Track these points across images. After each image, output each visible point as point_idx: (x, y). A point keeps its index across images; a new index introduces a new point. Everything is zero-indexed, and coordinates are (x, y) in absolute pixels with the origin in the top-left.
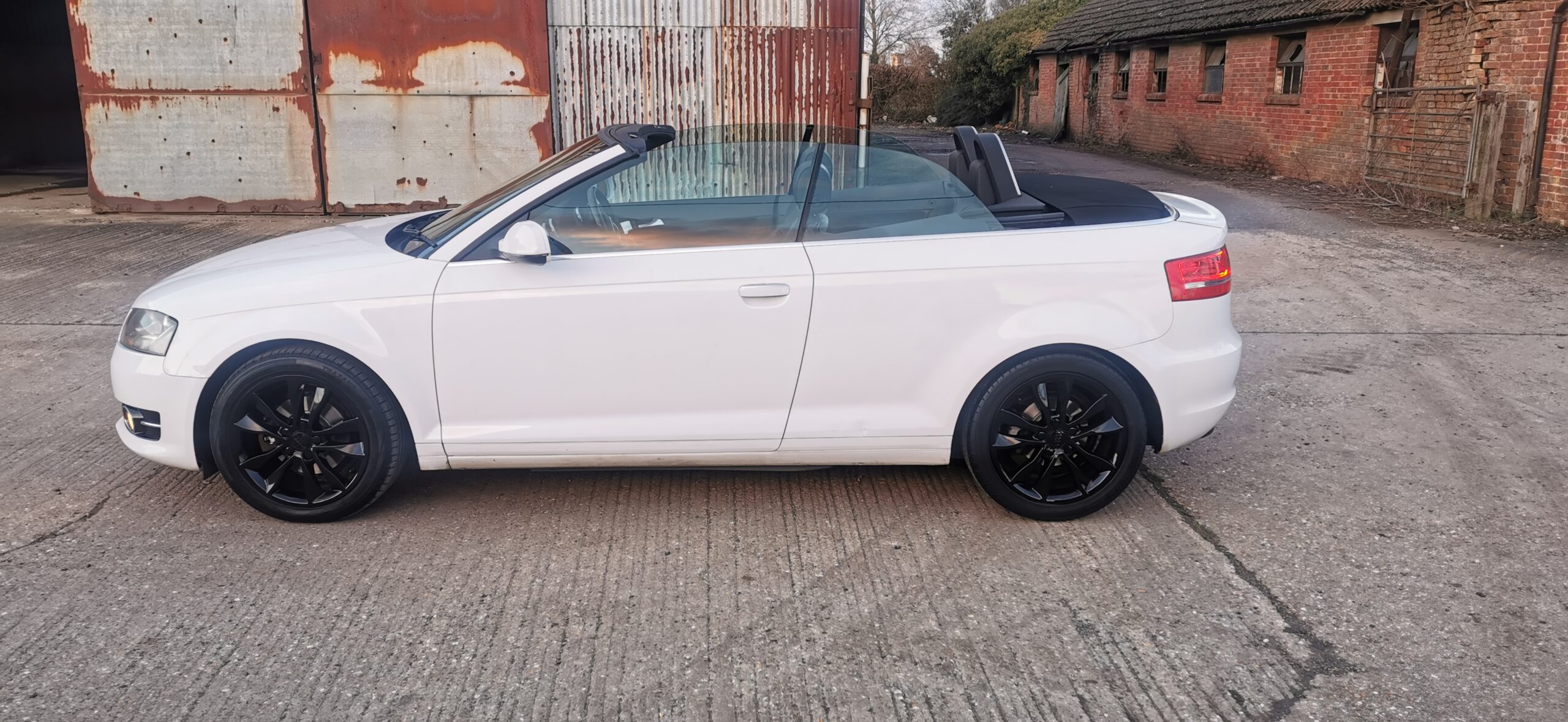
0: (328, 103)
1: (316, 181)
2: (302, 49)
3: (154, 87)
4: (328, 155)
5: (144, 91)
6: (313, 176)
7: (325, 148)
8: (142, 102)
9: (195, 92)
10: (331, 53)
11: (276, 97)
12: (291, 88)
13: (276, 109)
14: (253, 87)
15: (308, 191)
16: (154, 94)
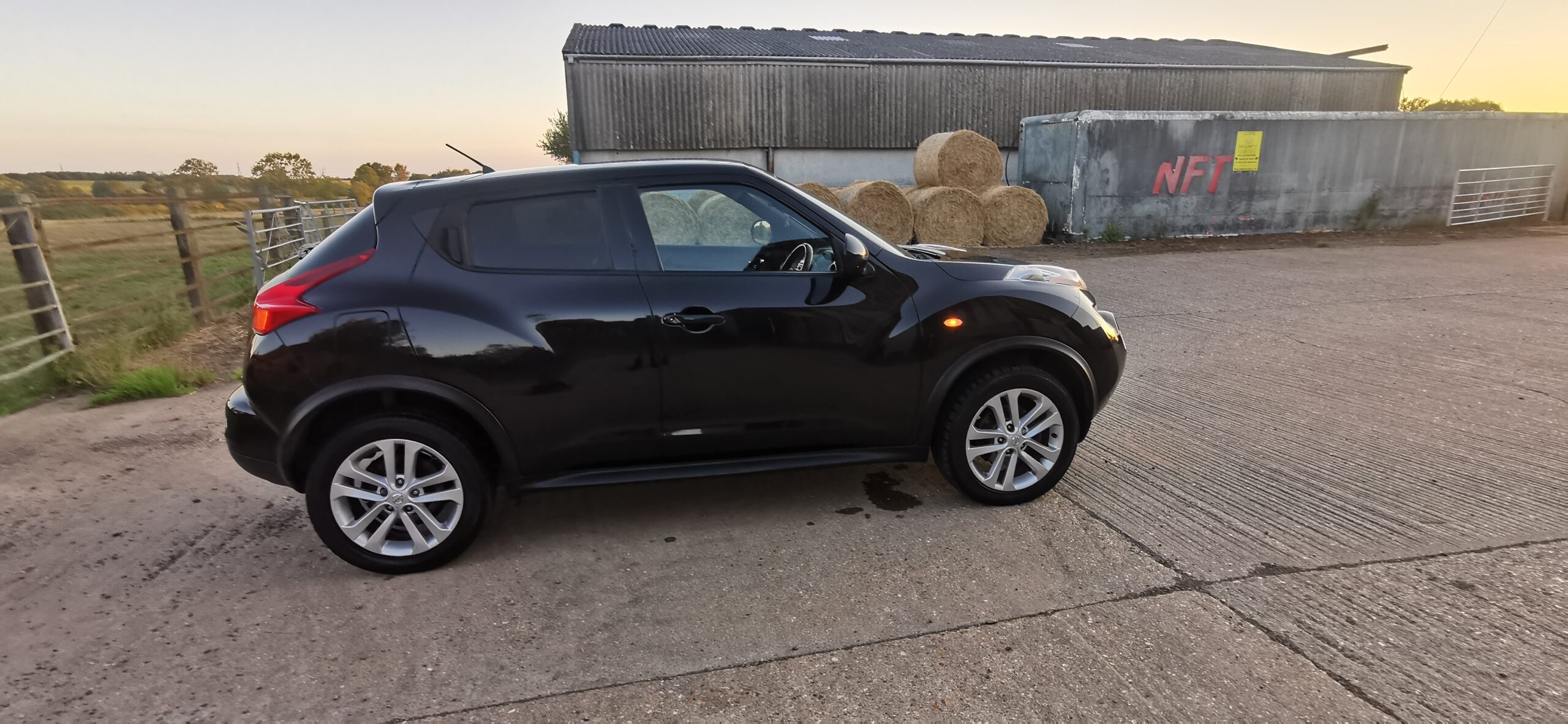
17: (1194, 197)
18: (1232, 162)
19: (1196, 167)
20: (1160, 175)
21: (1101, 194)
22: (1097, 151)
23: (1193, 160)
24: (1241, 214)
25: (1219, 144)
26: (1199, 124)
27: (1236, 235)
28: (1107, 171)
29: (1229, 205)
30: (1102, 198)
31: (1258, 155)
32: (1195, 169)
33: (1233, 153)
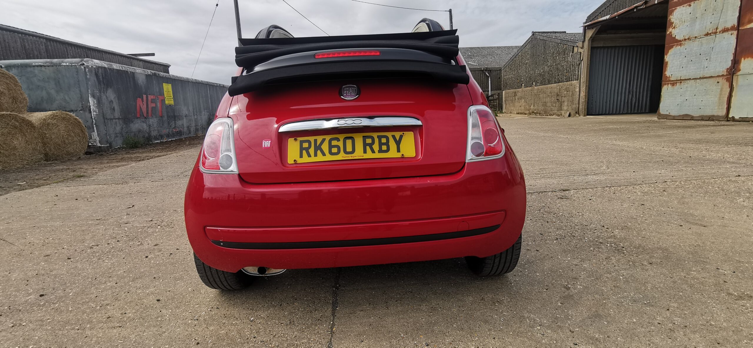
0: (737, 78)
1: (726, 108)
2: (732, 59)
3: (682, 79)
4: (733, 99)
5: (679, 80)
6: (725, 106)
7: (732, 96)
8: (677, 84)
9: (693, 79)
10: (743, 58)
11: (719, 78)
12: (725, 74)
13: (718, 82)
14: (712, 75)
15: (723, 112)
16: (681, 81)
17: (155, 119)
18: (164, 99)
19: (153, 101)
20: (138, 106)
21: (112, 117)
22: (104, 88)
23: (150, 97)
24: (173, 128)
25: (157, 89)
26: (147, 76)
27: (174, 139)
28: (111, 102)
29: (169, 123)
30: (114, 120)
31: (172, 97)
32: (152, 103)
33: (164, 95)
